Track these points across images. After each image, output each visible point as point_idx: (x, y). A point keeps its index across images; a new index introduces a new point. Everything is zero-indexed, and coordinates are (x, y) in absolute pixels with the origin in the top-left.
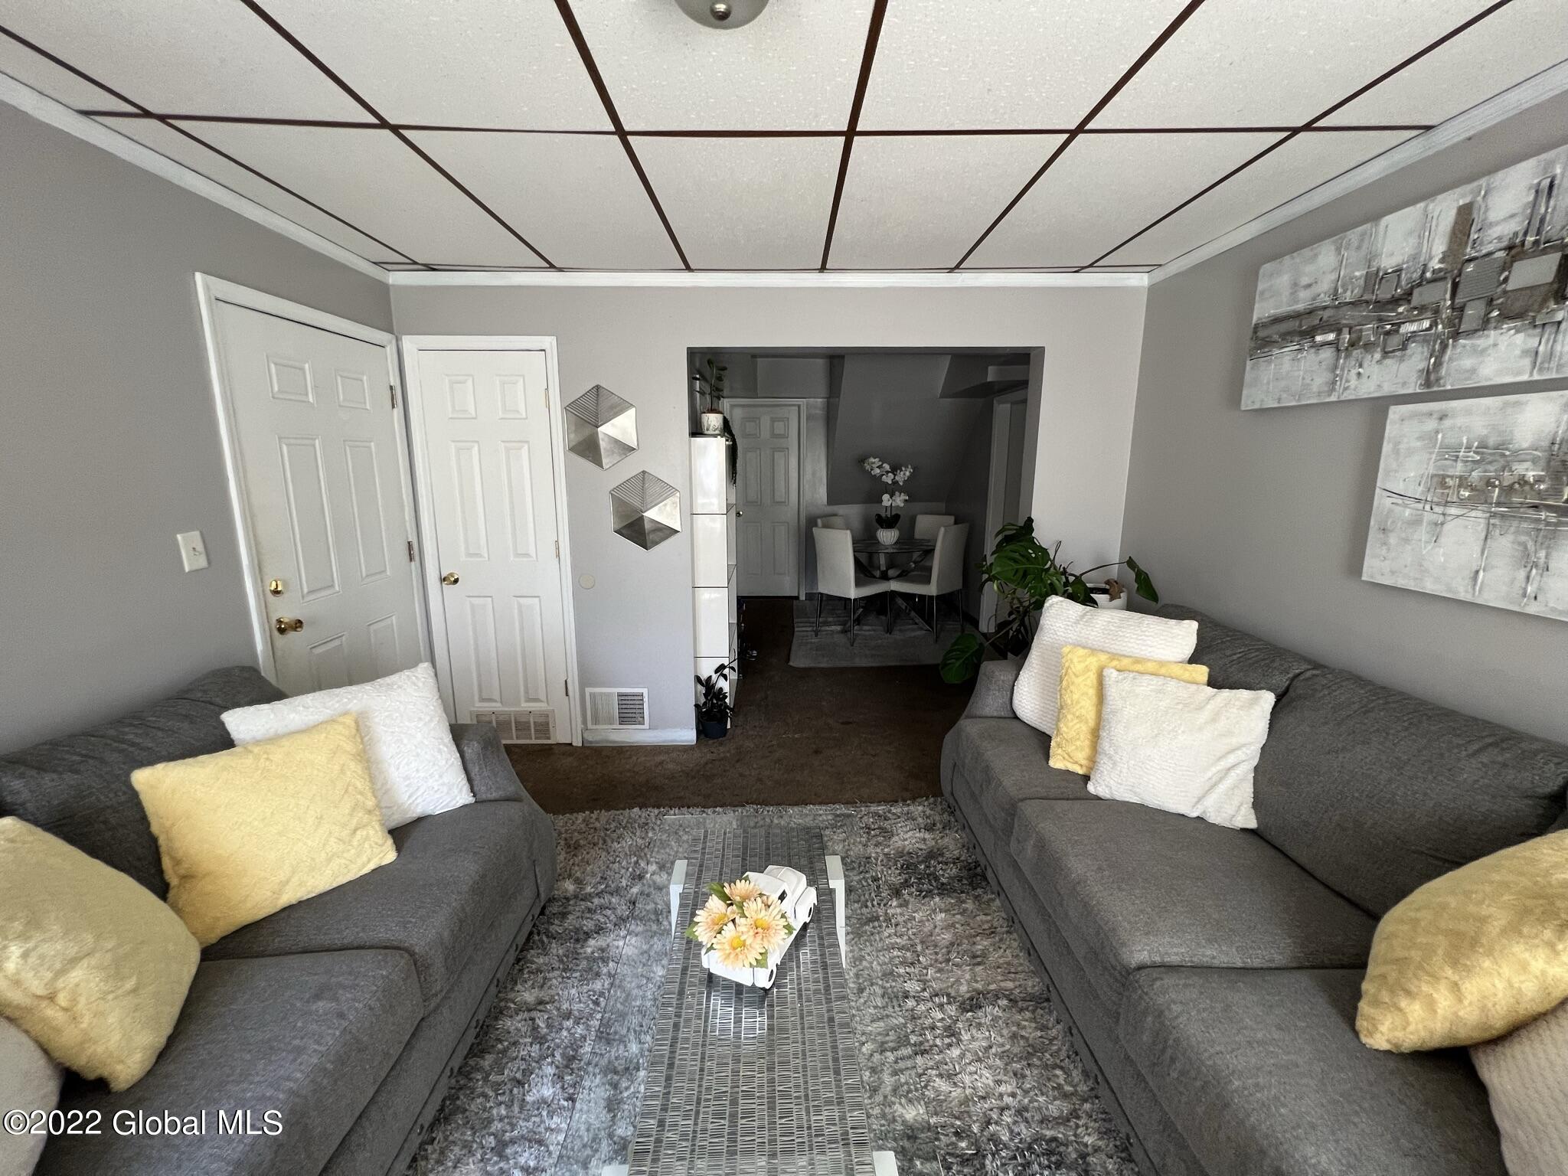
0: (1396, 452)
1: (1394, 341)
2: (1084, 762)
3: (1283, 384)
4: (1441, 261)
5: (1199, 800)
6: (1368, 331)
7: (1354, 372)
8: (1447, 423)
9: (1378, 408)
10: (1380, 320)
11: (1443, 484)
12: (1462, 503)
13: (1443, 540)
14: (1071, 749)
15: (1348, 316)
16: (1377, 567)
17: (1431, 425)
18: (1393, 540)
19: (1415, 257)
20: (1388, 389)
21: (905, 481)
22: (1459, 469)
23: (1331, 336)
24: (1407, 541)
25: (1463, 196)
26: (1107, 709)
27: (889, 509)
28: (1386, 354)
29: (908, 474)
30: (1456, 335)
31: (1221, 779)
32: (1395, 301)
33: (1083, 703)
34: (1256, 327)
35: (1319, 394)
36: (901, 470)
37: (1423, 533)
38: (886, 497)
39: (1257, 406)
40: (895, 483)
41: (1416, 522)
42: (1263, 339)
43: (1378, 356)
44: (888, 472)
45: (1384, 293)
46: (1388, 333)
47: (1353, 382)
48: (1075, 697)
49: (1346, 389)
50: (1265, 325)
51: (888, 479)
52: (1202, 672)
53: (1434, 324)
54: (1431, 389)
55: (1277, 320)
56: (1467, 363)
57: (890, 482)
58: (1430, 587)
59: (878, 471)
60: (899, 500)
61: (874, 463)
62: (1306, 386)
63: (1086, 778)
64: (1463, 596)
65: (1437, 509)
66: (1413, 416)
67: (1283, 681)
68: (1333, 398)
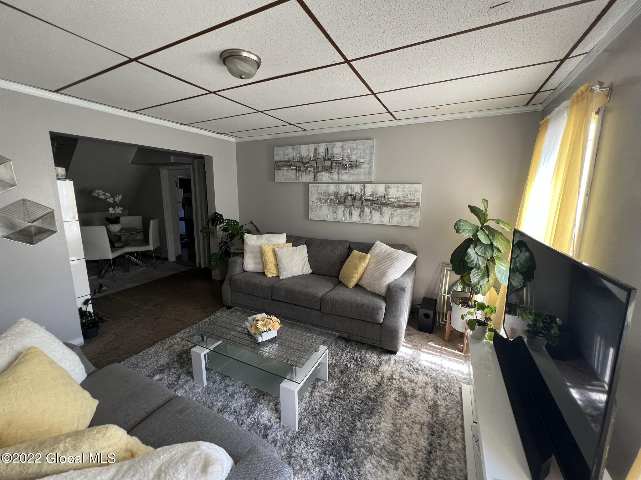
0: (311, 193)
1: (307, 171)
2: (276, 273)
3: (285, 177)
4: (313, 157)
5: (302, 271)
6: (302, 168)
7: (301, 176)
8: (319, 188)
9: (306, 184)
10: (304, 166)
11: (320, 200)
12: (324, 203)
13: (322, 210)
14: (271, 271)
15: (297, 164)
16: (312, 216)
17: (317, 188)
18: (314, 211)
19: (308, 155)
20: (308, 181)
21: (119, 201)
22: (322, 197)
23: (295, 168)
24: (316, 211)
25: (315, 146)
26: (278, 258)
27: (113, 215)
28: (306, 173)
29: (120, 198)
30: (318, 172)
31: (304, 266)
32: (306, 163)
33: (271, 259)
34: (276, 162)
35: (294, 180)
36: (117, 196)
37: (318, 209)
38: (111, 209)
39: (279, 181)
40: (115, 202)
41: (317, 207)
42: (278, 165)
43: (305, 173)
44: (110, 197)
45: (304, 161)
46: (306, 169)
47: (301, 178)
48: (269, 258)
49: (300, 179)
50: (278, 162)
51: (111, 200)
52: (291, 244)
53: (314, 169)
54: (315, 181)
55: (281, 161)
56: (320, 177)
57: (112, 202)
58: (321, 219)
59: (103, 197)
60: (119, 210)
61: (100, 193)
62: (291, 178)
63: (278, 276)
64: (327, 220)
65: (320, 204)
66: (314, 186)
67: (304, 242)
68: (297, 181)
